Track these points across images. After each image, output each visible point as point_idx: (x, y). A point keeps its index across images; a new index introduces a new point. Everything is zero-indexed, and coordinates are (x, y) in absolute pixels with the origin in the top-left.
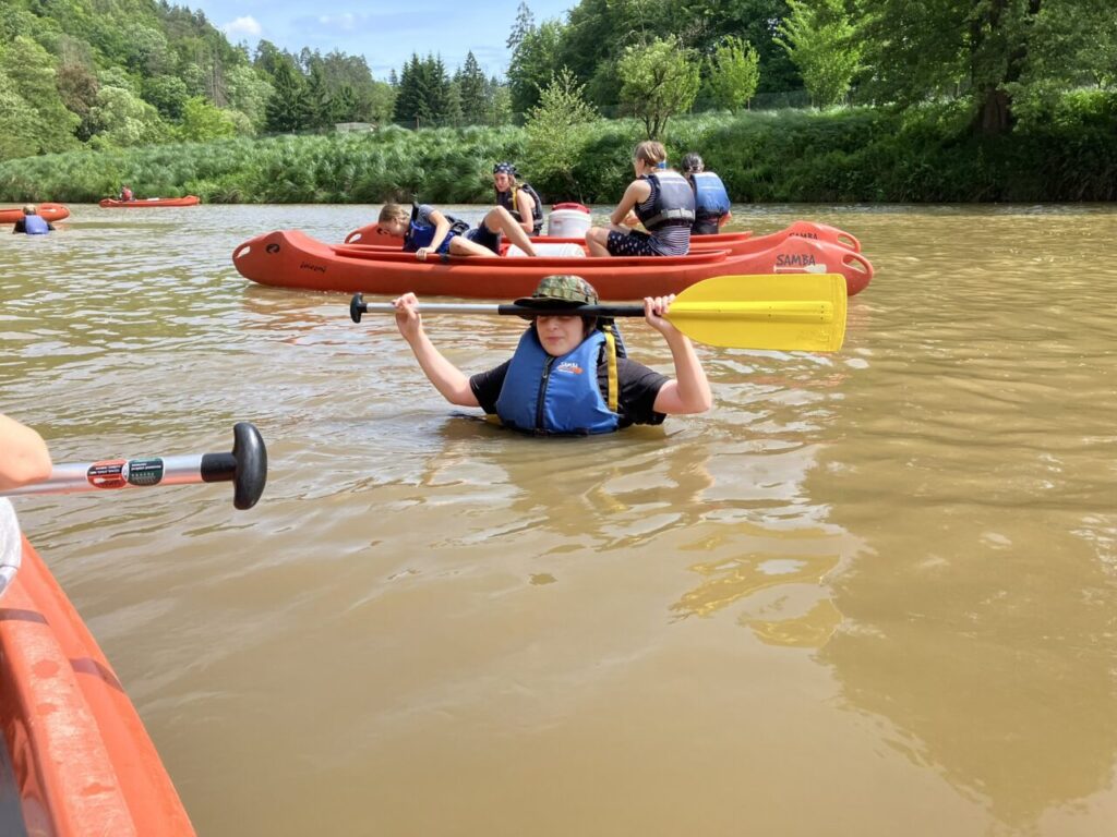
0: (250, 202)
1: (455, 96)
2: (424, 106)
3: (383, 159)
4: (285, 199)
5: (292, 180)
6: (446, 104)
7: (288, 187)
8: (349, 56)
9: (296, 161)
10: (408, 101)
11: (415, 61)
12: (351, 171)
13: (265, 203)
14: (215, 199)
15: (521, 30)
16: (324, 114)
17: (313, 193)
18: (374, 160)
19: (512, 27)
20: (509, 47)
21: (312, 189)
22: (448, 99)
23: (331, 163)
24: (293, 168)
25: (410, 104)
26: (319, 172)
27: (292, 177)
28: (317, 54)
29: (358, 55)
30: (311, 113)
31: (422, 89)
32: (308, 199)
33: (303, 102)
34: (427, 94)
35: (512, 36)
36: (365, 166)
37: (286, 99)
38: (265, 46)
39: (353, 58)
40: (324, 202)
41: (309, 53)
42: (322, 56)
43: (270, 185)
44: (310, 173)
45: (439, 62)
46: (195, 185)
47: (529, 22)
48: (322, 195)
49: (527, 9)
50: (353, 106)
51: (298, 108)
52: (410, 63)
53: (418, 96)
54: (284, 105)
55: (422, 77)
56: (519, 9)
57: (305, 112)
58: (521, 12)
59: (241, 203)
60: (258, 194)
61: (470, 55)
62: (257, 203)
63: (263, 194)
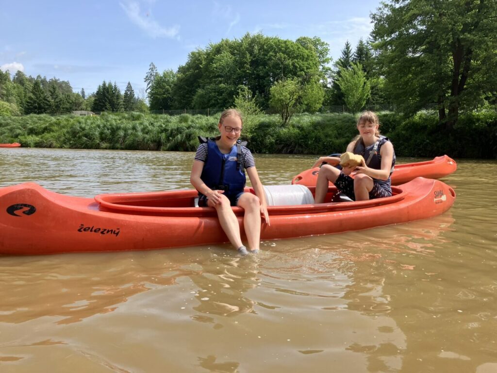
0: (61, 147)
1: (121, 101)
2: (108, 106)
3: (139, 128)
4: (83, 146)
5: (86, 137)
6: (118, 105)
7: (84, 141)
8: (61, 81)
9: (87, 128)
10: (100, 102)
11: (104, 85)
12: (122, 133)
13: (70, 148)
14: (38, 145)
15: (151, 75)
16: (57, 107)
17: (99, 144)
18: (134, 128)
19: (147, 73)
20: (145, 81)
21: (98, 142)
22: (119, 103)
23: (108, 129)
24: (87, 131)
25: (102, 104)
26: (101, 133)
27: (86, 136)
28: (45, 79)
29: (66, 81)
30: (50, 106)
31: (107, 98)
32: (97, 147)
33: (46, 100)
34: (109, 100)
35: (147, 77)
36: (130, 132)
37: (37, 98)
38: (19, 73)
39: (63, 82)
40: (106, 148)
41: (40, 78)
42: (48, 80)
43: (72, 139)
44: (97, 133)
45: (115, 86)
46: (25, 138)
47: (154, 71)
48: (104, 145)
49: (154, 66)
50: (71, 103)
51: (44, 102)
52: (101, 85)
53: (106, 101)
54: (36, 101)
55: (108, 92)
56: (150, 65)
57: (47, 105)
58: (151, 67)
59: (54, 147)
60: (65, 143)
61: (129, 84)
62: (65, 148)
63: (68, 143)
